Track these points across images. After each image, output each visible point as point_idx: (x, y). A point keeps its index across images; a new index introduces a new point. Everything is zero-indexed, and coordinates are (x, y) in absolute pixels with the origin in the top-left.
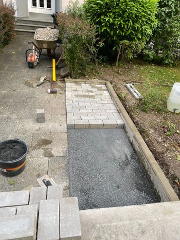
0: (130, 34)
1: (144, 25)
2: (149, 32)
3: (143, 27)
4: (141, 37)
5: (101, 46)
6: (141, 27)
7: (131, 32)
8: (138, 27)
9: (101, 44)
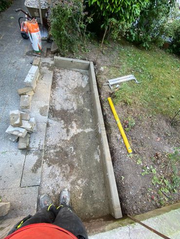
0: (119, 11)
1: (135, 3)
2: (138, 12)
3: (134, 6)
4: (128, 18)
5: (90, 22)
6: (132, 5)
7: (121, 10)
8: (128, 5)
9: (90, 20)
